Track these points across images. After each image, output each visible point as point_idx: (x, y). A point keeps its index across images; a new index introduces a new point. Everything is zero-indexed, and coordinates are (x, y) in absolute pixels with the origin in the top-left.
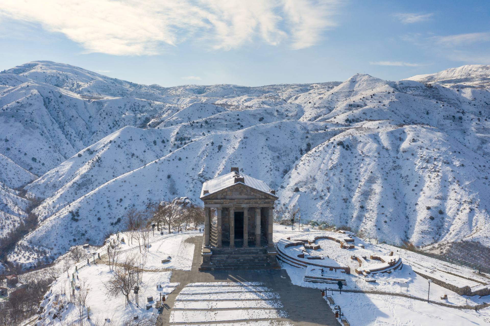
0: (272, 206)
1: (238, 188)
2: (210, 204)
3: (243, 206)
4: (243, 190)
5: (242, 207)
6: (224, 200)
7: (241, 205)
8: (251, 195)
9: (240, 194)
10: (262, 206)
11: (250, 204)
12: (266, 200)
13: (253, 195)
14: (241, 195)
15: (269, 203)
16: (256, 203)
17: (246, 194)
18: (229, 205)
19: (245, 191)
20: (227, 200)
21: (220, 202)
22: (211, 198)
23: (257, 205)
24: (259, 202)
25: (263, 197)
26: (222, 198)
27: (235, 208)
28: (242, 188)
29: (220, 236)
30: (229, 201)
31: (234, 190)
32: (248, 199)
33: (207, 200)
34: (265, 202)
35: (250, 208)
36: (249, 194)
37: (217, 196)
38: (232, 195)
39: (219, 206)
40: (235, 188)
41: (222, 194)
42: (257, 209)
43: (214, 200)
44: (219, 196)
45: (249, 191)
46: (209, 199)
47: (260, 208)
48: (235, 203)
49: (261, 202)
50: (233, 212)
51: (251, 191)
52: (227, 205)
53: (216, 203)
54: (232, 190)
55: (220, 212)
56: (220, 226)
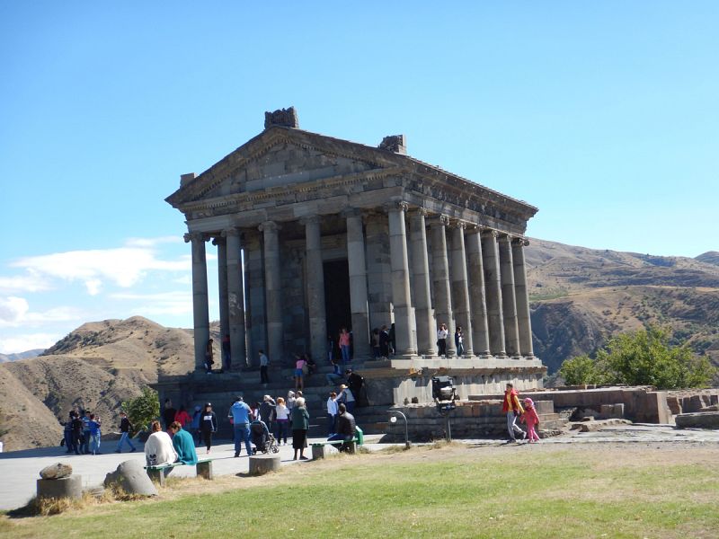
0: (393, 198)
1: (280, 148)
2: (200, 217)
3: (300, 210)
4: (292, 153)
5: (297, 215)
6: (236, 195)
7: (292, 211)
8: (322, 167)
9: (287, 169)
10: (359, 202)
11: (322, 202)
12: (370, 176)
13: (328, 164)
14: (291, 172)
15: (379, 185)
16: (337, 194)
17: (305, 167)
18: (254, 213)
19: (300, 153)
20: (242, 195)
21: (230, 207)
22: (202, 196)
23: (345, 201)
24: (348, 190)
25: (360, 166)
26: (232, 193)
27: (276, 222)
28: (290, 147)
29: (235, 329)
30: (250, 196)
31: (268, 157)
32: (311, 180)
33: (186, 204)
34: (365, 183)
35: (323, 217)
36: (313, 162)
37: (220, 187)
38: (263, 177)
39: (227, 221)
40: (267, 151)
41: (233, 176)
42: (348, 219)
43: (207, 201)
44: (226, 188)
45: (313, 153)
46: (195, 200)
47: (356, 211)
48: (272, 203)
49: (352, 186)
50: (270, 238)
51: (319, 153)
52: (249, 215)
53: (217, 212)
54: (260, 157)
55: (232, 241)
56: (234, 293)
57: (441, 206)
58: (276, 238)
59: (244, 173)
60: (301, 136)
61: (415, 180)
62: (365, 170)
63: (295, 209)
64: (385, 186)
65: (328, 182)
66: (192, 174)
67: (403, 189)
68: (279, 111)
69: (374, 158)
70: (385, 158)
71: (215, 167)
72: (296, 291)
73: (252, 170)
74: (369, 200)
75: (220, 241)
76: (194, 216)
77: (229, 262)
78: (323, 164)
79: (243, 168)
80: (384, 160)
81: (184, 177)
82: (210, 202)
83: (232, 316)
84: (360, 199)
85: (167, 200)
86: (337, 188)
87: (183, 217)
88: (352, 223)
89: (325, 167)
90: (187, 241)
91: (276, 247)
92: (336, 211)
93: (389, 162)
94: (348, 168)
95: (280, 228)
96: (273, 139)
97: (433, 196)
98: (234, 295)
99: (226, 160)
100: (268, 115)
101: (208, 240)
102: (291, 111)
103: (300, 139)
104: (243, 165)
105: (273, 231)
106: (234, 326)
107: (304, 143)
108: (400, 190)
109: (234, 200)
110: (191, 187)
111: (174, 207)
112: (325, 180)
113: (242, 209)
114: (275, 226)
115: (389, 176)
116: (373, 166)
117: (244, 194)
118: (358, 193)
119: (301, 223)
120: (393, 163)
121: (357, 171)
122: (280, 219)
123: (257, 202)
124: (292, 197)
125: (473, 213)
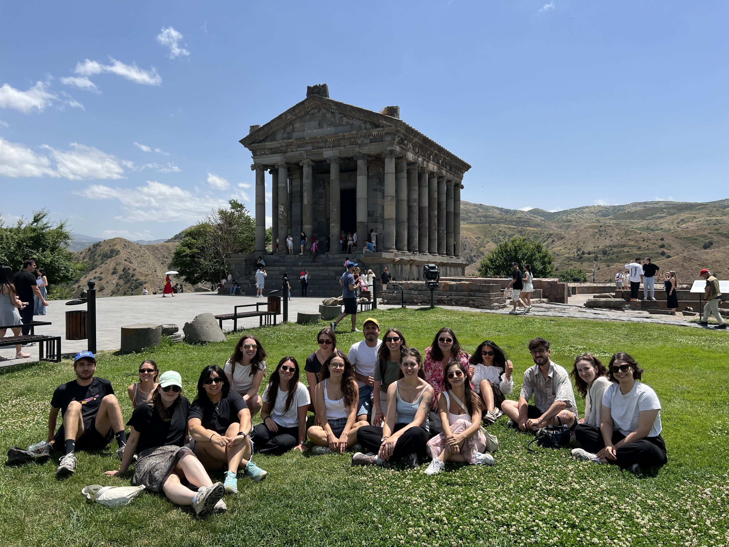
0: (389, 148)
1: (316, 111)
2: (262, 154)
3: (328, 153)
4: (324, 115)
5: (325, 156)
6: (286, 141)
7: (322, 153)
8: (343, 125)
9: (320, 126)
10: (365, 150)
11: (342, 148)
12: (375, 132)
13: (347, 123)
14: (322, 128)
15: (379, 139)
16: (352, 144)
17: (332, 125)
18: (297, 154)
19: (329, 115)
20: (290, 141)
21: (281, 148)
22: (264, 140)
23: (357, 149)
24: (359, 142)
25: (369, 126)
26: (283, 139)
27: (311, 160)
28: (323, 111)
29: (282, 228)
30: (295, 142)
31: (308, 117)
32: (335, 133)
33: (253, 145)
34: (371, 137)
35: (341, 159)
36: (338, 122)
37: (276, 135)
38: (304, 130)
39: (279, 158)
40: (307, 113)
41: (284, 128)
42: (358, 161)
43: (266, 143)
44: (279, 136)
45: (338, 116)
46: (259, 142)
47: (364, 156)
48: (309, 148)
49: (363, 139)
50: (307, 171)
51: (341, 116)
52: (294, 154)
53: (273, 151)
54: (303, 116)
55: (282, 173)
56: (282, 205)
57: (416, 157)
58: (311, 171)
59: (292, 127)
60: (331, 103)
61: (403, 137)
62: (372, 128)
63: (324, 153)
64: (384, 140)
65: (347, 135)
66: (258, 126)
67: (396, 142)
68: (316, 86)
69: (378, 121)
70: (385, 121)
71: (273, 121)
72: (321, 206)
73: (297, 125)
74: (372, 149)
75: (274, 172)
76: (258, 153)
77: (280, 185)
78: (344, 123)
79: (291, 123)
80: (385, 122)
81: (252, 127)
82: (269, 144)
83: (280, 219)
84: (367, 148)
85: (240, 142)
86: (353, 140)
87: (250, 154)
88: (361, 164)
89: (344, 125)
90: (253, 170)
91: (310, 177)
92: (350, 155)
93: (388, 124)
94: (360, 127)
95: (314, 164)
96: (312, 105)
97: (413, 150)
98: (282, 206)
99: (280, 117)
100: (309, 88)
101: (266, 170)
102: (325, 86)
103: (330, 105)
104: (291, 121)
105: (309, 166)
106: (282, 226)
107: (332, 108)
108: (394, 143)
109: (284, 144)
110: (256, 134)
111: (245, 146)
112: (345, 134)
113: (289, 150)
114: (311, 163)
115: (387, 133)
116: (376, 126)
117: (292, 140)
118: (366, 144)
119: (328, 162)
120: (391, 125)
121: (366, 129)
122: (314, 158)
123: (299, 146)
124: (322, 144)
125: (434, 165)
